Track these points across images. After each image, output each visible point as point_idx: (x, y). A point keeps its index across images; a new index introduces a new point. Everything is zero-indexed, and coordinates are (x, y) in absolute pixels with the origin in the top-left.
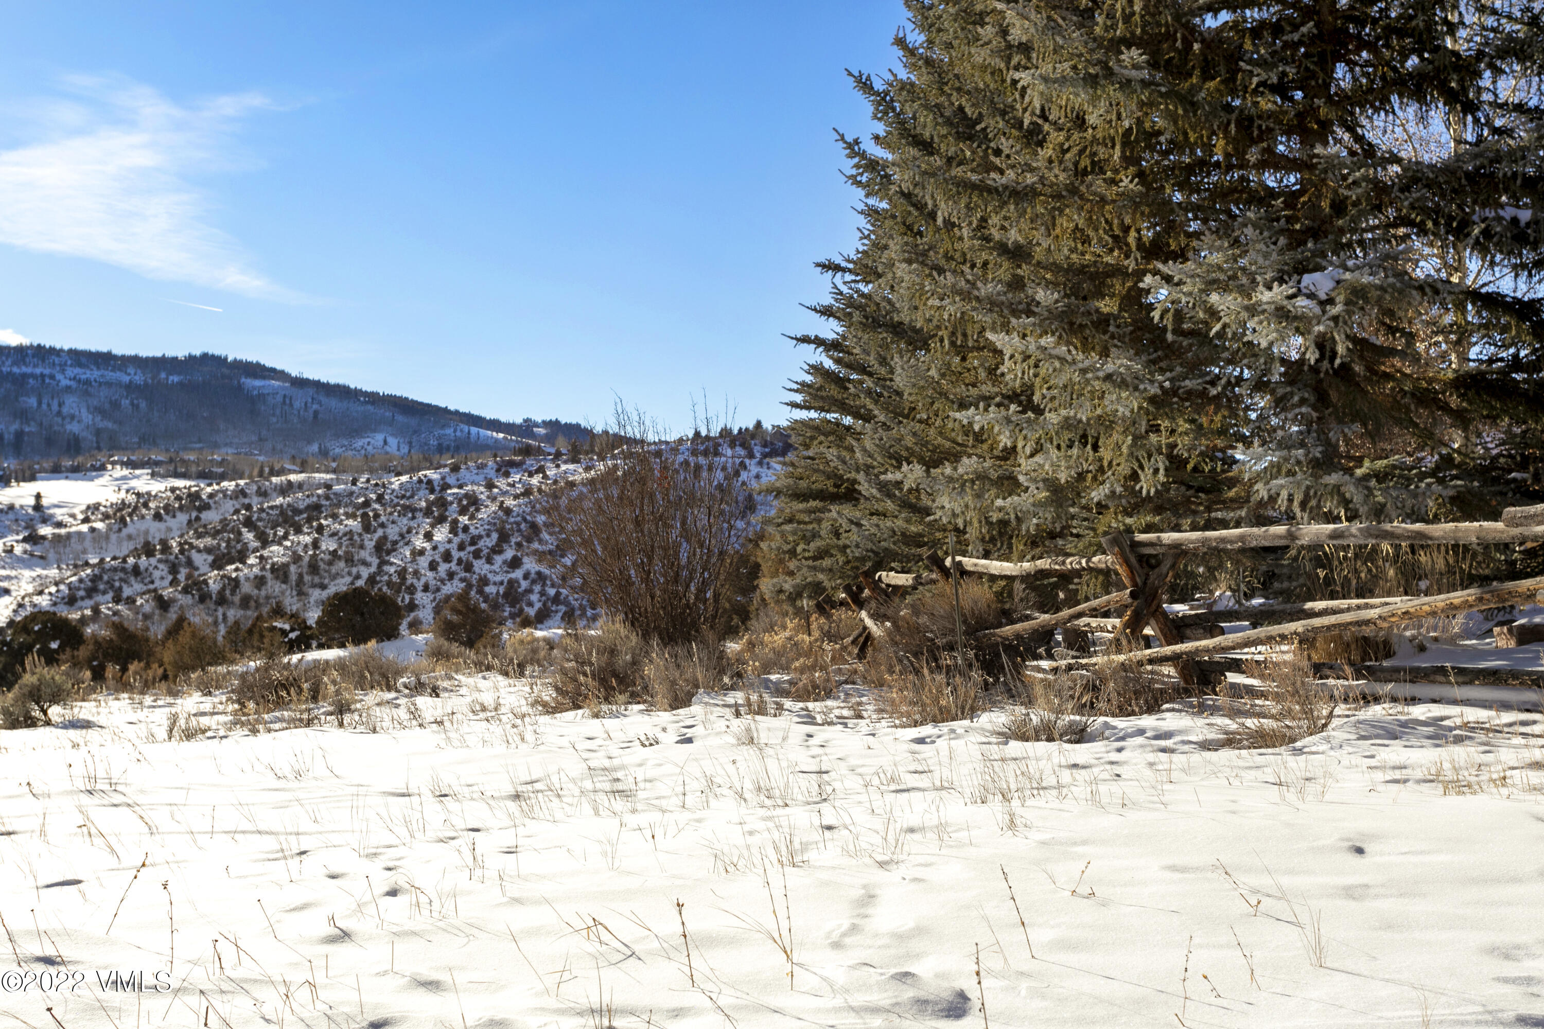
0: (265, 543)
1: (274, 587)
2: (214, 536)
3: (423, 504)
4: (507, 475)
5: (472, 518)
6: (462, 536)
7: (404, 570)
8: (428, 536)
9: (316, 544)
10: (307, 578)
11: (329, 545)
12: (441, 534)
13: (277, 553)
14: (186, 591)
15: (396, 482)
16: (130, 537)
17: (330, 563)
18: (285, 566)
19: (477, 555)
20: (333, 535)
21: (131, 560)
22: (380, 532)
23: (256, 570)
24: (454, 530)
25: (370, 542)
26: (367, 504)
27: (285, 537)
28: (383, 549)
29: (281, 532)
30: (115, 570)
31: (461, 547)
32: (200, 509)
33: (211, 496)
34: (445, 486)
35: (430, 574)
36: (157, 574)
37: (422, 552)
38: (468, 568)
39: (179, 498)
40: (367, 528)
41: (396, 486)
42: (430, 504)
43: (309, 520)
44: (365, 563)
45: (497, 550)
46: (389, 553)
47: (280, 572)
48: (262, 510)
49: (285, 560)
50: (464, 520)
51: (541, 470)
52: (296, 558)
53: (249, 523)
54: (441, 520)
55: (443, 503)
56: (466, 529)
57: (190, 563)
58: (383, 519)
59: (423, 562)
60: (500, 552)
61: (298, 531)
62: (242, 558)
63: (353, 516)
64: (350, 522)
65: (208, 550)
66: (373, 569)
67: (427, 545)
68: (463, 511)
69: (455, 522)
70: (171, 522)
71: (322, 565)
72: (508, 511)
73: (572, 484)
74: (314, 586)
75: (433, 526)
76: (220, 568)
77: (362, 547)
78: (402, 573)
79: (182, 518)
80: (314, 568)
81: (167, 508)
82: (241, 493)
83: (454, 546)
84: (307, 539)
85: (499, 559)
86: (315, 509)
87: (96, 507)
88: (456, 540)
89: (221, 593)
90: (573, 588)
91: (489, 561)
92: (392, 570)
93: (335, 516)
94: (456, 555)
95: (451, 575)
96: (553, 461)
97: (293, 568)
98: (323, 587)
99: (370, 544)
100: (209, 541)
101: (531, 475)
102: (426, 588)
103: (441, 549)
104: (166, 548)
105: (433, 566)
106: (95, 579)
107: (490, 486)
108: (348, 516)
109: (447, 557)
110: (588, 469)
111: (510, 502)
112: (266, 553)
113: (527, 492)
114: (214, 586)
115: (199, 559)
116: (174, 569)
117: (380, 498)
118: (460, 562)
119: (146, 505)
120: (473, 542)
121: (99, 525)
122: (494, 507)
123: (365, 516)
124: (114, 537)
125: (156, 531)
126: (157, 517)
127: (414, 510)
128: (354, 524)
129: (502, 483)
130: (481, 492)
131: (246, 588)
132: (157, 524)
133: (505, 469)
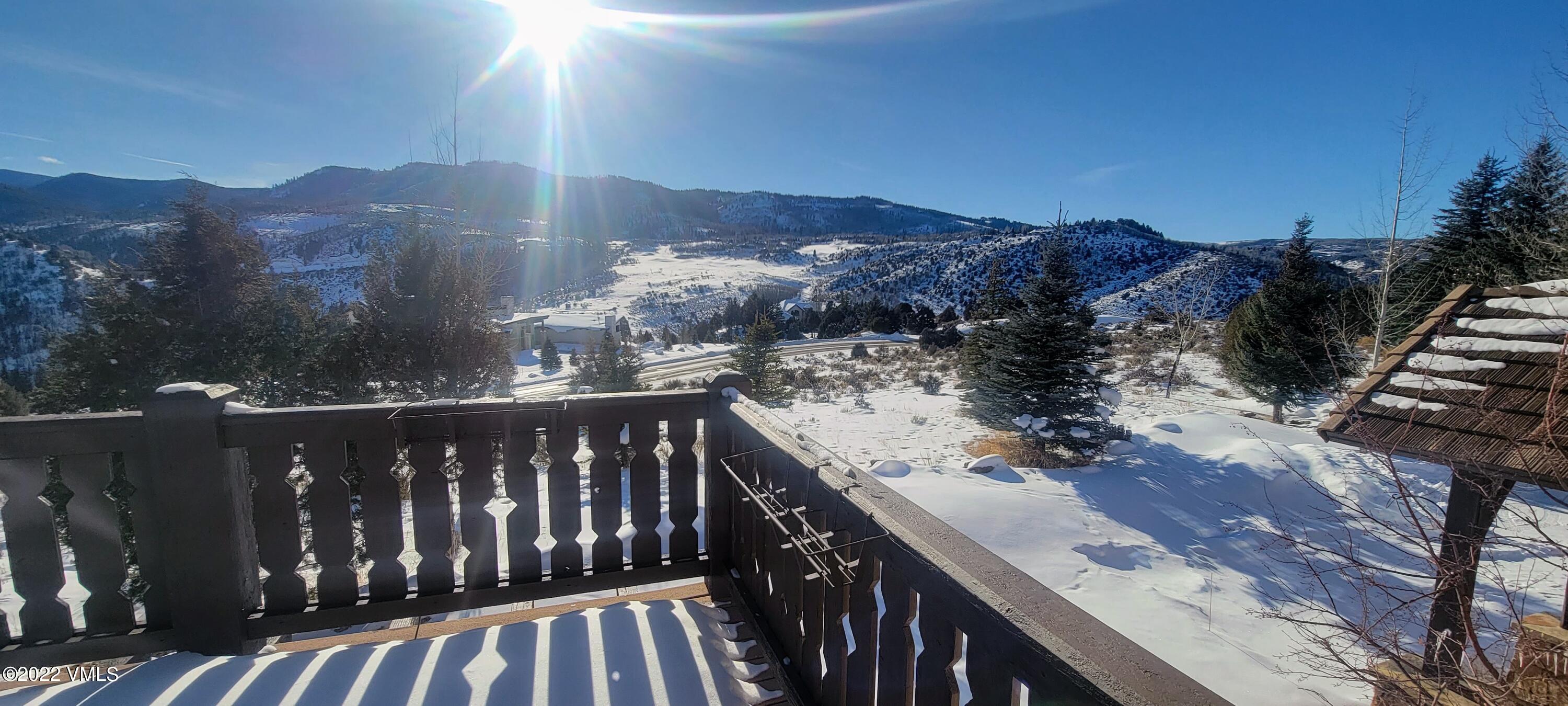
0: (896, 269)
1: (901, 285)
2: (878, 265)
3: (954, 254)
4: (986, 242)
5: (973, 260)
6: (970, 267)
7: (948, 280)
8: (956, 267)
9: (914, 269)
10: (912, 282)
11: (920, 270)
12: (962, 266)
13: (901, 273)
14: (871, 286)
15: (943, 246)
16: (846, 266)
17: (920, 277)
18: (904, 278)
19: (976, 274)
20: (920, 266)
21: (850, 275)
22: (938, 265)
23: (894, 279)
24: (966, 264)
25: (934, 268)
26: (932, 254)
27: (903, 266)
28: (939, 271)
29: (901, 265)
30: (845, 278)
31: (969, 271)
32: (869, 256)
33: (873, 251)
34: (962, 247)
35: (958, 281)
36: (859, 280)
37: (954, 273)
38: (972, 279)
39: (861, 252)
40: (933, 263)
41: (942, 247)
42: (956, 254)
43: (911, 260)
44: (934, 277)
45: (984, 272)
46: (942, 273)
47: (903, 280)
48: (893, 256)
49: (904, 275)
50: (970, 260)
51: (1000, 240)
52: (908, 275)
53: (889, 261)
54: (961, 260)
55: (961, 254)
56: (971, 264)
57: (870, 276)
58: (938, 260)
59: (955, 276)
60: (985, 273)
61: (907, 264)
62: (889, 275)
63: (927, 259)
64: (926, 261)
65: (876, 271)
66: (936, 279)
67: (956, 270)
68: (970, 257)
69: (967, 261)
70: (860, 261)
71: (917, 278)
72: (987, 257)
73: (1013, 246)
74: (914, 285)
75: (958, 262)
76: (881, 278)
77: (931, 271)
78: (947, 280)
79: (863, 259)
80: (914, 278)
81: (858, 255)
82: (883, 250)
83: (966, 271)
84: (911, 268)
85: (984, 276)
86: (913, 256)
87: (833, 254)
88: (967, 268)
89: (883, 287)
90: (1014, 287)
91: (980, 276)
92: (943, 280)
93: (920, 259)
94: (967, 274)
95: (966, 282)
96: (1005, 236)
97: (907, 278)
98: (918, 286)
99: (934, 270)
100: (875, 268)
101: (996, 242)
102: (956, 287)
103: (962, 272)
104: (861, 271)
105: (959, 278)
106: (838, 281)
107: (979, 247)
108: (925, 259)
109: (964, 275)
110: (1019, 239)
111: (988, 254)
112: (896, 272)
113: (995, 249)
114: (880, 284)
115: (872, 274)
116: (864, 278)
117: (937, 252)
118: (969, 277)
119: (850, 254)
120: (974, 269)
121: (836, 262)
122: (982, 255)
123: (932, 258)
124: (841, 266)
125: (856, 264)
126: (855, 258)
127: (950, 257)
128: (928, 262)
129: (984, 245)
130: (976, 249)
131: (891, 285)
132: (855, 261)
133: (985, 240)
